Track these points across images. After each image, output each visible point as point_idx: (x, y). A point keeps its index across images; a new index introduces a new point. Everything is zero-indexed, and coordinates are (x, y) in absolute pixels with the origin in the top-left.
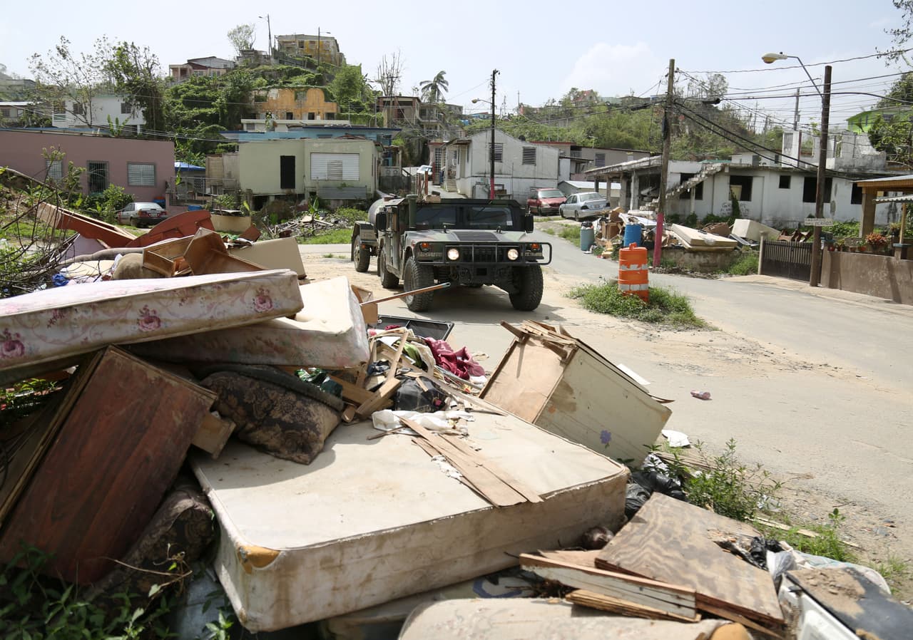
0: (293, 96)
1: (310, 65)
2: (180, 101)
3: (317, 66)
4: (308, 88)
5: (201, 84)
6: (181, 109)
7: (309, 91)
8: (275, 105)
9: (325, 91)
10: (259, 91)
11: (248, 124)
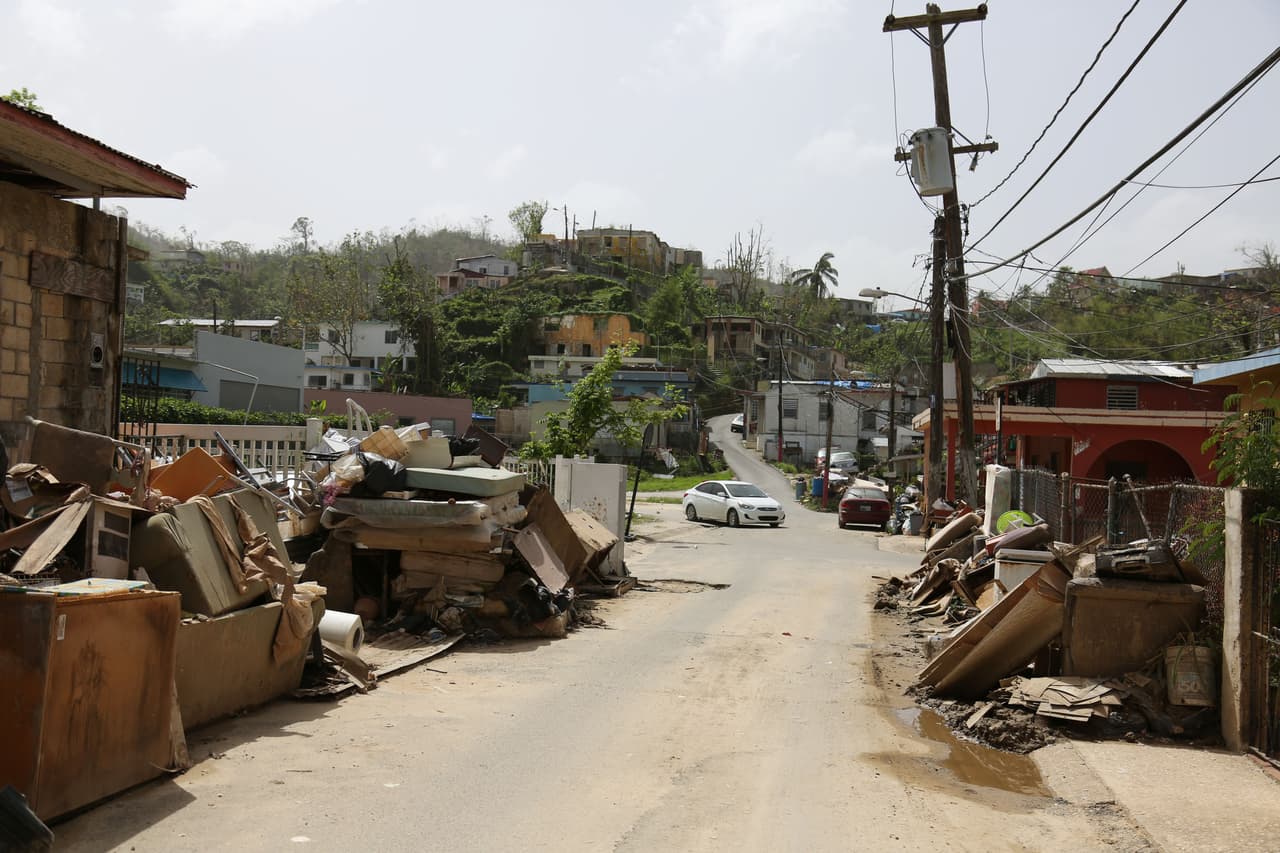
0: (592, 324)
1: (619, 273)
2: (454, 325)
3: (627, 275)
4: (609, 315)
5: (479, 299)
6: (455, 337)
7: (612, 318)
8: (569, 335)
9: (631, 319)
10: (550, 317)
11: (536, 362)
